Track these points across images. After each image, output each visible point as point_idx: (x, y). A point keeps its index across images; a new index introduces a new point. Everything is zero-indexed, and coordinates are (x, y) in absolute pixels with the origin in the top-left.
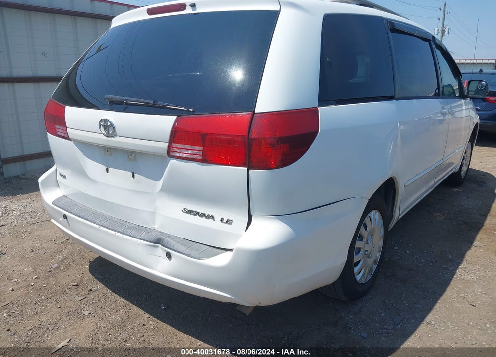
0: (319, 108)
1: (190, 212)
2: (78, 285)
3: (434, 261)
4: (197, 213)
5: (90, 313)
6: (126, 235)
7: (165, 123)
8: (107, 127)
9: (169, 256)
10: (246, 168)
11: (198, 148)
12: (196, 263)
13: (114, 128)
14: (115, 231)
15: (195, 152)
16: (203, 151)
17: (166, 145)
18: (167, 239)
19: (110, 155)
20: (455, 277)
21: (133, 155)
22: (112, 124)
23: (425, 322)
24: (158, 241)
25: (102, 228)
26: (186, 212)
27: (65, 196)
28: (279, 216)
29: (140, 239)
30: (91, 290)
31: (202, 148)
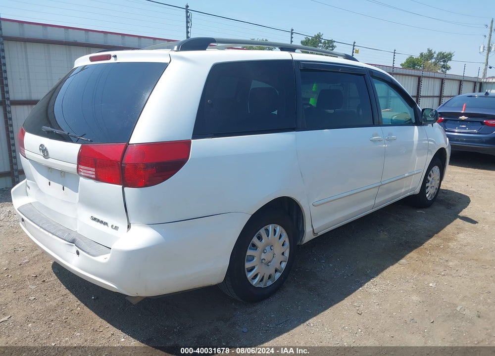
0: (192, 141)
1: (95, 219)
2: (36, 277)
3: (349, 275)
4: (98, 221)
5: (35, 299)
6: (56, 235)
7: (73, 149)
8: (44, 150)
9: (78, 253)
10: (121, 186)
11: (92, 169)
12: (91, 259)
13: (47, 152)
14: (49, 232)
15: (90, 172)
16: (96, 171)
17: (75, 166)
18: (78, 239)
19: (51, 172)
20: (361, 289)
21: (63, 173)
22: (46, 149)
23: (305, 324)
24: (73, 242)
25: (41, 229)
26: (92, 219)
27: (31, 204)
28: (152, 225)
29: (63, 239)
30: (44, 281)
31: (94, 170)
